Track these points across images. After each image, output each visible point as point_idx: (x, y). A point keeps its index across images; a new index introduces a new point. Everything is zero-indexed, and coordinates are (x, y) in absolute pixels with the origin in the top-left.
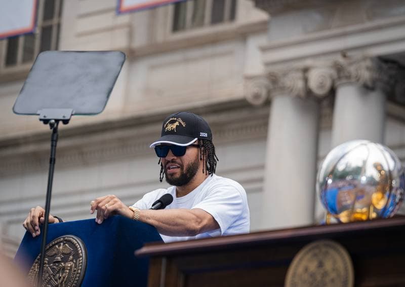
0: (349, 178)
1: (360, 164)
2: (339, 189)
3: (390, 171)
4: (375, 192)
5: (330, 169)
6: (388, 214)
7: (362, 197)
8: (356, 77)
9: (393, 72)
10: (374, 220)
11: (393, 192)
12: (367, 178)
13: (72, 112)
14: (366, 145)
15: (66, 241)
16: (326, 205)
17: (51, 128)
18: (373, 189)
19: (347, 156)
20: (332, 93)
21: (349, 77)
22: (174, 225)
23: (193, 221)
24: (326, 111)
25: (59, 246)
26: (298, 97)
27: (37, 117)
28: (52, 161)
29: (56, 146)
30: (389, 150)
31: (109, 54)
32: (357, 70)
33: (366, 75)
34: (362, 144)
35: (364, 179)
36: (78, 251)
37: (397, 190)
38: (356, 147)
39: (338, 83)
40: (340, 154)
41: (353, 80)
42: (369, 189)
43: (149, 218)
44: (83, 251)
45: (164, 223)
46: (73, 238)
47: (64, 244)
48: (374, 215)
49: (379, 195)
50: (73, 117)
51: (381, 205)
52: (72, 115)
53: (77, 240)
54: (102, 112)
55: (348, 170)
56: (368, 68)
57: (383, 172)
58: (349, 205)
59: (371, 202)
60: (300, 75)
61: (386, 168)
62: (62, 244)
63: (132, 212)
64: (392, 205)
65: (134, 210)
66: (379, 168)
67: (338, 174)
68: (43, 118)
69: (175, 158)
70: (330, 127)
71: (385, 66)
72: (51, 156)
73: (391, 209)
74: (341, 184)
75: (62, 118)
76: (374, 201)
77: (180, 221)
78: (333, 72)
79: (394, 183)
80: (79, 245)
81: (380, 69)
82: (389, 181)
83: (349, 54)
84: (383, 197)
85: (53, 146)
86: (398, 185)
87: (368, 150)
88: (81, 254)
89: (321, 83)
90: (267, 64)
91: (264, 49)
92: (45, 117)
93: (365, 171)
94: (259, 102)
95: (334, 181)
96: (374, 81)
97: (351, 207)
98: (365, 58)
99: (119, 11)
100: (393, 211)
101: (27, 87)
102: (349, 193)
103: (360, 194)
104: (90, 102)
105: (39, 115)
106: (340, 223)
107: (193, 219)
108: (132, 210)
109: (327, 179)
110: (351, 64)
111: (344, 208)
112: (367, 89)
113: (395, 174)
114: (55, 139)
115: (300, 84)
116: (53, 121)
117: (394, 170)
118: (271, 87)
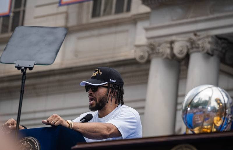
0: (200, 107)
1: (207, 99)
2: (194, 113)
3: (225, 104)
4: (216, 116)
5: (189, 102)
6: (224, 129)
7: (208, 119)
8: (202, 47)
9: (224, 45)
10: (215, 132)
11: (227, 116)
12: (211, 107)
13: (35, 63)
14: (211, 87)
15: (28, 140)
16: (186, 123)
17: (22, 72)
18: (215, 114)
19: (199, 94)
20: (187, 57)
21: (198, 48)
22: (94, 132)
23: (105, 130)
24: (183, 67)
25: (24, 143)
26: (167, 58)
27: (14, 65)
28: (22, 92)
29: (24, 83)
30: (225, 91)
31: (58, 29)
32: (203, 43)
33: (208, 46)
34: (209, 87)
35: (209, 108)
36: (35, 147)
37: (229, 115)
38: (205, 89)
39: (191, 51)
40: (195, 93)
41: (200, 49)
42: (212, 114)
43: (79, 128)
44: (38, 147)
45: (87, 131)
46: (32, 138)
47: (27, 142)
48: (215, 130)
49: (218, 118)
50: (35, 66)
51: (219, 124)
52: (35, 65)
53: (35, 140)
54: (52, 63)
55: (200, 102)
56: (209, 43)
57: (221, 104)
58: (200, 123)
59: (214, 122)
60: (169, 45)
61: (223, 102)
62: (26, 142)
63: (68, 124)
64: (226, 124)
65: (70, 123)
66: (219, 102)
67: (194, 105)
68: (17, 66)
69: (92, 93)
70: (186, 77)
71: (220, 41)
72: (22, 88)
73: (225, 126)
74: (195, 111)
75: (29, 66)
76: (215, 122)
77: (97, 130)
78: (188, 44)
79: (227, 110)
80: (36, 143)
81: (217, 43)
82: (224, 110)
83: (198, 33)
84: (220, 119)
85: (23, 83)
86: (230, 112)
87: (213, 90)
88: (37, 148)
89: (181, 51)
90: (149, 38)
91: (147, 29)
92: (18, 65)
93: (210, 103)
94: (143, 61)
95: (191, 109)
96: (213, 51)
97: (201, 124)
98: (208, 37)
99: (60, 4)
100: (226, 128)
101: (9, 47)
102: (200, 116)
103: (207, 117)
104: (45, 57)
105: (15, 64)
106: (194, 134)
107: (105, 129)
108: (69, 123)
109: (187, 107)
110: (199, 40)
111: (197, 125)
112: (209, 55)
113: (228, 106)
114: (24, 79)
115: (168, 51)
116: (23, 68)
117: (227, 103)
118: (151, 52)
